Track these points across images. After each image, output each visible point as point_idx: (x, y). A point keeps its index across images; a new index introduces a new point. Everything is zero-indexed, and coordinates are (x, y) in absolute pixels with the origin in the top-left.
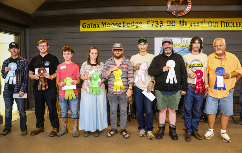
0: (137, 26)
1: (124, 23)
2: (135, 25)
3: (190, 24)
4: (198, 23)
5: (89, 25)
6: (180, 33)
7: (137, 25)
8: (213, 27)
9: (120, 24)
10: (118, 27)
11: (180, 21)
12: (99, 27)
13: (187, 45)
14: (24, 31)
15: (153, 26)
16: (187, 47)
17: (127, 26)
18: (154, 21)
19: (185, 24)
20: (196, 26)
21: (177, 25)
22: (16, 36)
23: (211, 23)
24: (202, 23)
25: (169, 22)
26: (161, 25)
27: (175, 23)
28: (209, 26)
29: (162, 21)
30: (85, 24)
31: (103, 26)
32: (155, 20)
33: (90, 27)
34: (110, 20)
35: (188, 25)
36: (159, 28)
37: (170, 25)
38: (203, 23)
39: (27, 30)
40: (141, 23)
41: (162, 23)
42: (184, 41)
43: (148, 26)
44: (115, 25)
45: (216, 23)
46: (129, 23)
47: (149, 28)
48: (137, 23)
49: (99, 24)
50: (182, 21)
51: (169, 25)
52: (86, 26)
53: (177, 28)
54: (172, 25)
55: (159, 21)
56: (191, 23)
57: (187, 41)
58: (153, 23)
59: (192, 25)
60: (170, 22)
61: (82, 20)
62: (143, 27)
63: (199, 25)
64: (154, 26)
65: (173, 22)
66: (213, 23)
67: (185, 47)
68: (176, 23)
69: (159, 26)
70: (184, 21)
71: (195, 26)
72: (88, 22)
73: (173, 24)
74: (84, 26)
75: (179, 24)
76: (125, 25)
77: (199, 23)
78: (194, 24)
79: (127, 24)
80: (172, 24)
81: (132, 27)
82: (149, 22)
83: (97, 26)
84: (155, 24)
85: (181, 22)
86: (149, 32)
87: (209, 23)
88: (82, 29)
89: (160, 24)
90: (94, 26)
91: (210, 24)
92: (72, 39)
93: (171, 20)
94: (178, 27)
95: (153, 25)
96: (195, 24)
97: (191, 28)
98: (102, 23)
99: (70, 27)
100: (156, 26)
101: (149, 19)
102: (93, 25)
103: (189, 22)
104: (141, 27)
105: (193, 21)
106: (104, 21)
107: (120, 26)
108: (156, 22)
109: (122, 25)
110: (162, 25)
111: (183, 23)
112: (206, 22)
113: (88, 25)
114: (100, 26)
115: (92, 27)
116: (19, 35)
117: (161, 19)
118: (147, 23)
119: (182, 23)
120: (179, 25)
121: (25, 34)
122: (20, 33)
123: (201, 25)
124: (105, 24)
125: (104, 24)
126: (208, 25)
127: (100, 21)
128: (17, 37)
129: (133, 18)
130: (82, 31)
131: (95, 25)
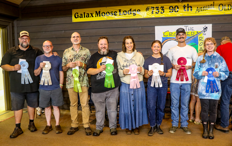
0: (135, 14)
1: (120, 11)
2: (132, 13)
3: (196, 9)
4: (206, 7)
5: (82, 14)
6: (185, 20)
7: (134, 12)
8: (225, 10)
9: (115, 13)
10: (114, 15)
11: (184, 6)
12: (93, 17)
13: (193, 33)
14: (11, 23)
15: (152, 13)
16: (193, 36)
17: (123, 15)
18: (154, 7)
19: (190, 8)
20: (204, 10)
21: (181, 11)
22: (2, 28)
23: (222, 6)
24: (211, 7)
25: (171, 8)
26: (162, 11)
27: (178, 8)
28: (220, 9)
29: (163, 7)
30: (77, 13)
31: (97, 16)
32: (155, 5)
33: (83, 16)
34: (105, 8)
35: (194, 10)
36: (160, 15)
37: (173, 11)
38: (213, 7)
39: (15, 22)
40: (140, 11)
41: (164, 9)
42: (189, 29)
43: (147, 13)
44: (110, 14)
45: (228, 5)
46: (126, 11)
47: (149, 16)
48: (135, 10)
49: (92, 13)
50: (186, 5)
51: (171, 11)
52: (78, 16)
53: (181, 14)
54: (175, 11)
55: (160, 7)
56: (198, 8)
57: (193, 29)
58: (153, 9)
59: (198, 10)
60: (173, 7)
61: (74, 10)
62: (142, 15)
63: (207, 9)
64: (154, 13)
65: (176, 7)
66: (225, 5)
67: (191, 36)
68: (180, 8)
69: (160, 12)
70: (189, 5)
71: (202, 10)
72: (81, 11)
73: (177, 10)
74: (77, 16)
75: (183, 9)
76: (122, 13)
77: (208, 7)
78: (201, 9)
79: (124, 12)
80: (175, 9)
81: (129, 15)
82: (148, 8)
83: (90, 15)
84: (156, 10)
85: (186, 7)
86: (148, 20)
87: (219, 5)
88: (74, 20)
89: (160, 11)
90: (88, 16)
91: (221, 8)
92: (63, 31)
93: (174, 6)
94: (182, 12)
95: (152, 11)
96: (203, 8)
97: (197, 13)
98: (96, 12)
99: (61, 18)
100: (156, 13)
101: (148, 5)
102: (86, 15)
103: (195, 6)
104: (140, 15)
105: (199, 6)
106: (98, 9)
107: (116, 14)
108: (156, 8)
109: (118, 13)
110: (164, 12)
111: (188, 7)
112: (216, 5)
113: (80, 14)
114: (94, 15)
115: (84, 17)
116: (5, 28)
117: (162, 5)
118: (146, 10)
119: (186, 9)
120: (183, 11)
121: (13, 27)
122: (7, 26)
123: (209, 9)
124: (100, 14)
125: (98, 14)
126: (218, 8)
127: (93, 10)
128: (4, 30)
129: (130, 5)
130: (74, 22)
131: (88, 14)
